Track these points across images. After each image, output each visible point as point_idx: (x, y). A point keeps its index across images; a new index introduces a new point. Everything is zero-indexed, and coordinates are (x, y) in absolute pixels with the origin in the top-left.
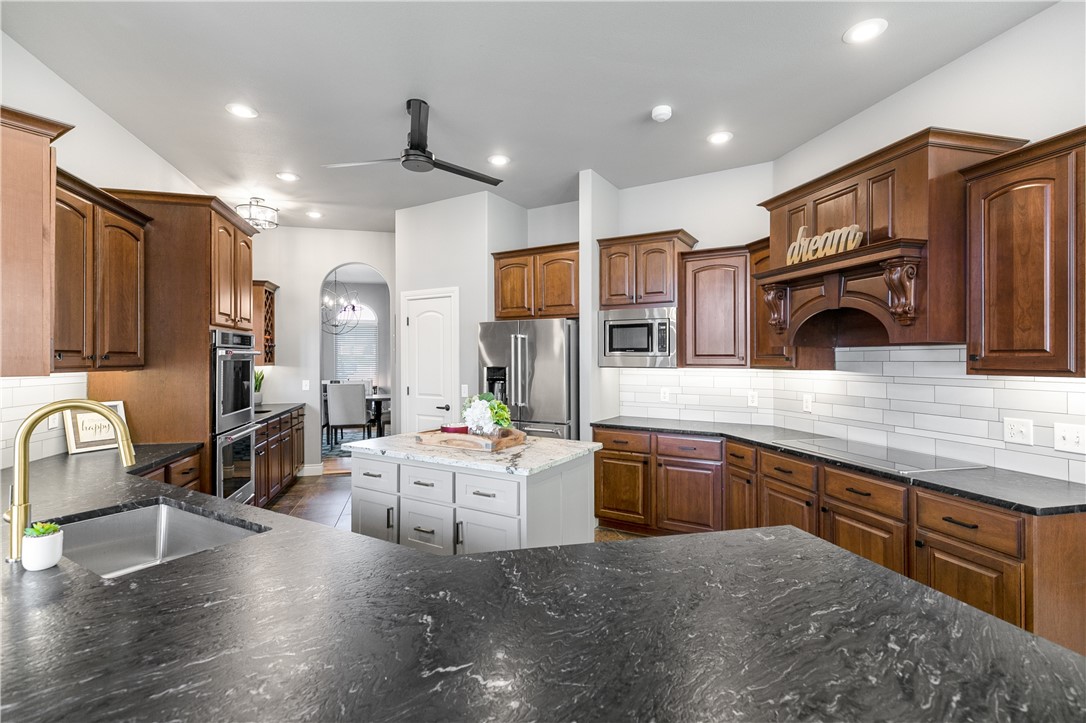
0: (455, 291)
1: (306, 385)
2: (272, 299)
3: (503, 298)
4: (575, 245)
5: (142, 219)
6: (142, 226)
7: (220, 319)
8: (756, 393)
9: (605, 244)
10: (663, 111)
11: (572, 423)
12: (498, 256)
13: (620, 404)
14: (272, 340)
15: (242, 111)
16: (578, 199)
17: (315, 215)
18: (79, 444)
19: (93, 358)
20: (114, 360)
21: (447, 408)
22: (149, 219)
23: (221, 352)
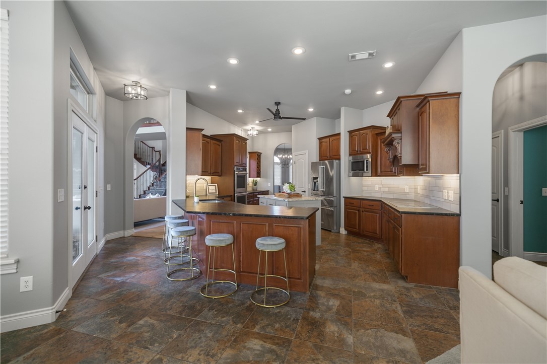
0: (307, 152)
1: (269, 184)
2: (260, 157)
3: (321, 154)
4: (339, 134)
5: (220, 141)
6: (221, 142)
7: (236, 164)
8: (408, 187)
9: (350, 132)
10: (348, 91)
11: (338, 196)
12: (320, 139)
13: (362, 191)
14: (260, 170)
15: (240, 111)
16: (340, 118)
17: (270, 130)
18: (209, 193)
19: (210, 173)
20: (214, 174)
21: (305, 192)
22: (222, 141)
23: (236, 172)
